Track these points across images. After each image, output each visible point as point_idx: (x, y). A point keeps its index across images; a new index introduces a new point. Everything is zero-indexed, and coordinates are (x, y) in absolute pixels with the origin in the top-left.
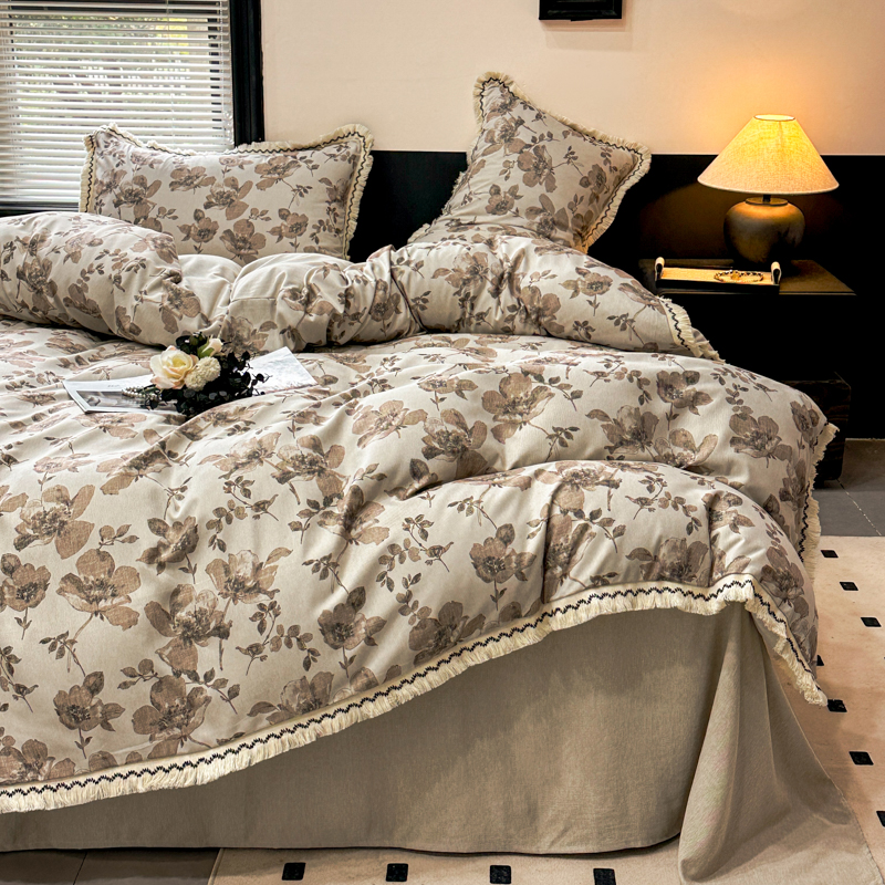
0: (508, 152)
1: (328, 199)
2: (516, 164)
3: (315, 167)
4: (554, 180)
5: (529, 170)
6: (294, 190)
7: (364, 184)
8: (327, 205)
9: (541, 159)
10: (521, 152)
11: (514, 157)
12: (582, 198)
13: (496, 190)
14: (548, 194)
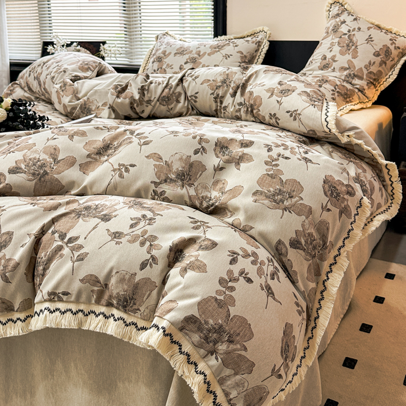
0: (334, 37)
1: (241, 61)
2: (337, 43)
3: (236, 46)
4: (357, 52)
5: (343, 47)
6: (223, 56)
7: (264, 55)
8: (239, 64)
9: (351, 41)
10: (341, 37)
11: (337, 40)
12: (374, 63)
13: (325, 58)
14: (353, 60)
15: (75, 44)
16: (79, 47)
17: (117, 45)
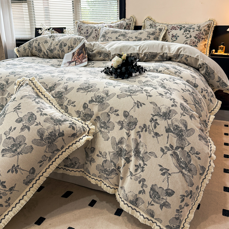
15: (51, 29)
16: (53, 31)
17: (71, 29)
